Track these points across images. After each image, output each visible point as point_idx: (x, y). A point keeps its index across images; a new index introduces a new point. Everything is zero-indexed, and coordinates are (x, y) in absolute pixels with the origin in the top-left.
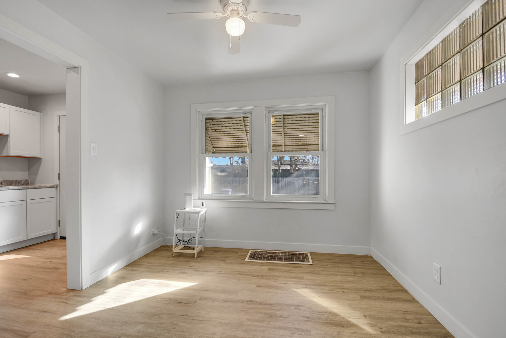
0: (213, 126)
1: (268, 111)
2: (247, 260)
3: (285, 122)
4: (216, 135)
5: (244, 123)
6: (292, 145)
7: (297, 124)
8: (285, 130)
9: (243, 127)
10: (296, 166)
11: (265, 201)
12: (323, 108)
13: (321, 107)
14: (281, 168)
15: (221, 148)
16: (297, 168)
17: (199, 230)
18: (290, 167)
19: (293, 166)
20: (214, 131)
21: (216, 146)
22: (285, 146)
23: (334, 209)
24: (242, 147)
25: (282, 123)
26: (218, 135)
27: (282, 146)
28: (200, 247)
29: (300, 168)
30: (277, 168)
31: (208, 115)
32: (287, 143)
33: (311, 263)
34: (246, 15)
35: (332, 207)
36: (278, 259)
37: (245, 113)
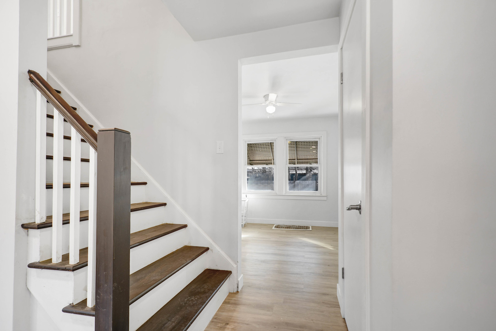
0: (251, 147)
1: (286, 139)
2: (273, 228)
3: (297, 145)
4: (252, 153)
5: (271, 146)
6: (302, 159)
7: (305, 147)
8: (297, 150)
9: (270, 148)
10: (312, 171)
11: (284, 194)
12: (320, 138)
13: (319, 137)
14: (298, 173)
15: (255, 160)
16: (312, 173)
17: (245, 211)
18: (306, 171)
19: (309, 170)
20: (251, 150)
21: (252, 159)
22: (297, 159)
23: (326, 200)
24: (268, 160)
25: (295, 145)
26: (253, 153)
27: (295, 159)
28: (245, 222)
29: (314, 172)
30: (295, 172)
31: (249, 141)
32: (299, 158)
33: (311, 229)
34: (275, 103)
35: (325, 198)
36: (292, 228)
37: (272, 140)
